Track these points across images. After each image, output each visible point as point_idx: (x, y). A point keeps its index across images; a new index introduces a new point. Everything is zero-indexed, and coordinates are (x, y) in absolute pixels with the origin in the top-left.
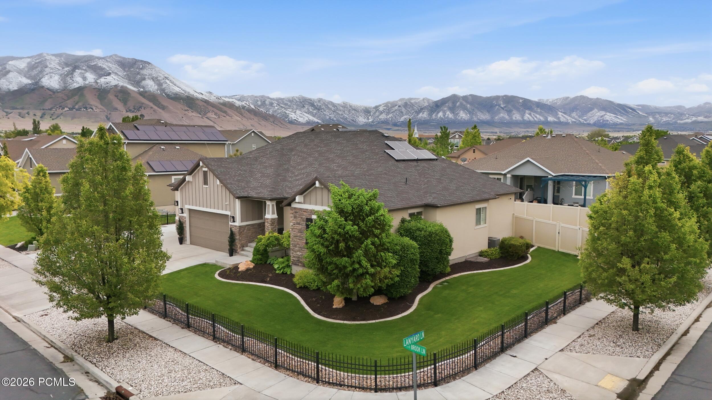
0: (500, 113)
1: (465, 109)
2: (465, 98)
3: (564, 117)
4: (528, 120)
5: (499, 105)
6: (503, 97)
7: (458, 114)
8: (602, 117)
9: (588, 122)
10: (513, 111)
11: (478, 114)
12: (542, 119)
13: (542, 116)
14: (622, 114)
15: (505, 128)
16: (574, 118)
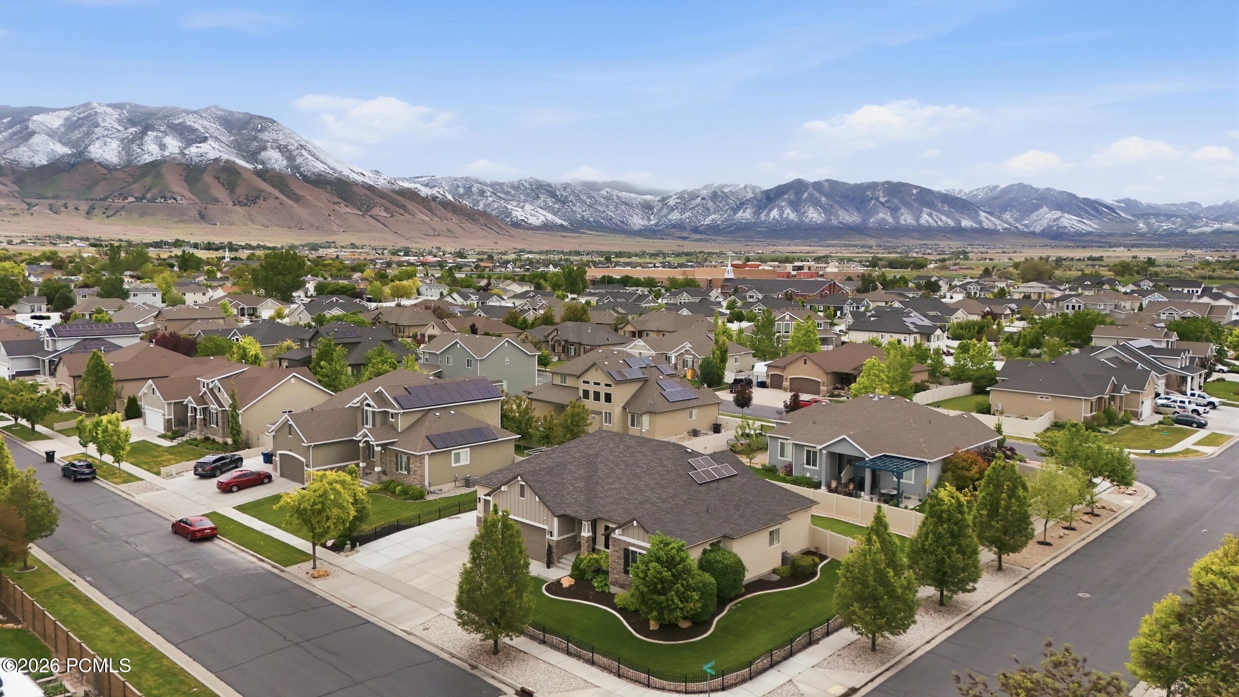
0: (878, 212)
1: (816, 203)
2: (817, 185)
3: (989, 220)
4: (927, 225)
5: (877, 199)
6: (883, 184)
7: (803, 213)
8: (1055, 220)
9: (1032, 229)
10: (900, 209)
11: (841, 214)
12: (951, 222)
13: (951, 218)
14: (1091, 217)
15: (886, 239)
16: (1006, 222)
